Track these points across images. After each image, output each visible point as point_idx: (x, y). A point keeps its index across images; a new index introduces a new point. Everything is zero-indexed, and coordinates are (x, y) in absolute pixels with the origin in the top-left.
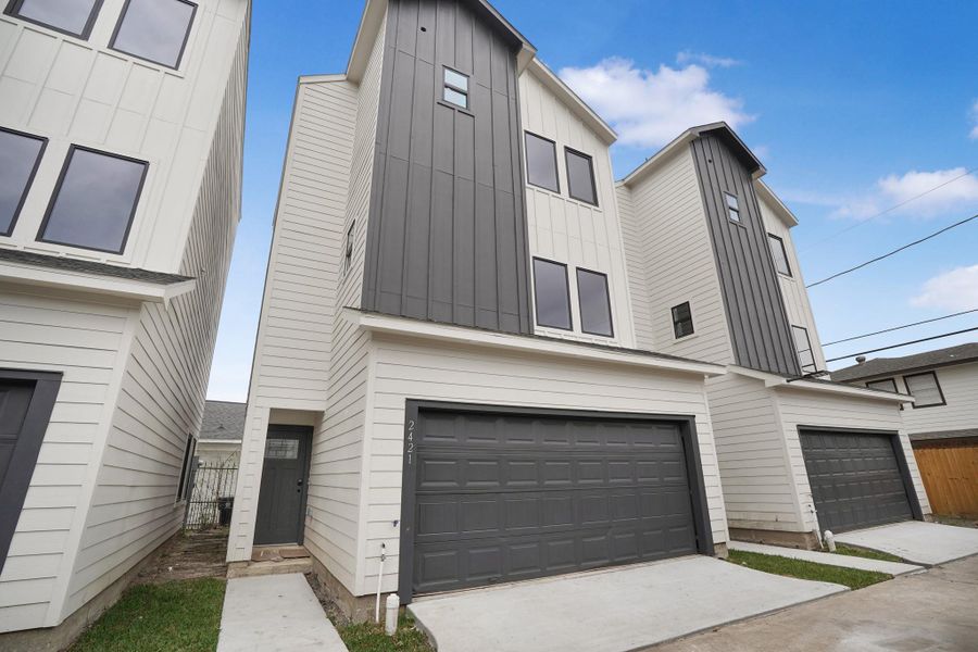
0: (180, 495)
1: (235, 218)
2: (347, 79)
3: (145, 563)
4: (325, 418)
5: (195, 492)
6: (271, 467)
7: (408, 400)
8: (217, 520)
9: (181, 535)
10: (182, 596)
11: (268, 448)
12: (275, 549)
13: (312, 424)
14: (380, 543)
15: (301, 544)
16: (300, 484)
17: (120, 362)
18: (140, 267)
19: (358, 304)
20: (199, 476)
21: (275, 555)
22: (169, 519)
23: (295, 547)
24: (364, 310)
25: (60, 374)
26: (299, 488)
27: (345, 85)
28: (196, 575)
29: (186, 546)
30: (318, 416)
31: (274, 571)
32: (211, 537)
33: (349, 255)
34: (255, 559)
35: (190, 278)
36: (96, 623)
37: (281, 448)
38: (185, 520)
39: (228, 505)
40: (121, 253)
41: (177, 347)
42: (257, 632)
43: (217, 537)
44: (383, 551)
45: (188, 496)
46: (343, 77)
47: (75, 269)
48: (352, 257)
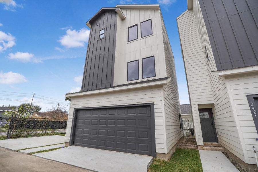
0: (181, 128)
1: (173, 60)
2: (189, 10)
3: (178, 143)
4: (215, 105)
5: (184, 127)
6: (202, 120)
7: (247, 96)
8: (191, 134)
9: (183, 137)
10: (189, 152)
11: (200, 115)
12: (210, 143)
13: (211, 108)
14: (252, 146)
15: (218, 143)
16: (212, 125)
17: (162, 99)
18: (159, 78)
19: (216, 69)
20: (184, 123)
21: (210, 145)
22: (180, 133)
23: (216, 143)
24: (219, 70)
25: (153, 103)
26: (212, 126)
27: (189, 12)
28: (190, 147)
29: (185, 140)
30: (213, 105)
31: (212, 150)
32: (190, 138)
33: (207, 57)
34: (205, 145)
35: (169, 77)
36: (173, 155)
37: (204, 115)
38: (183, 134)
39: (192, 130)
40: (155, 76)
41: (171, 93)
42: (213, 166)
43: (192, 138)
44: (254, 149)
45: (182, 128)
46: (187, 10)
47: (150, 82)
48: (209, 57)
